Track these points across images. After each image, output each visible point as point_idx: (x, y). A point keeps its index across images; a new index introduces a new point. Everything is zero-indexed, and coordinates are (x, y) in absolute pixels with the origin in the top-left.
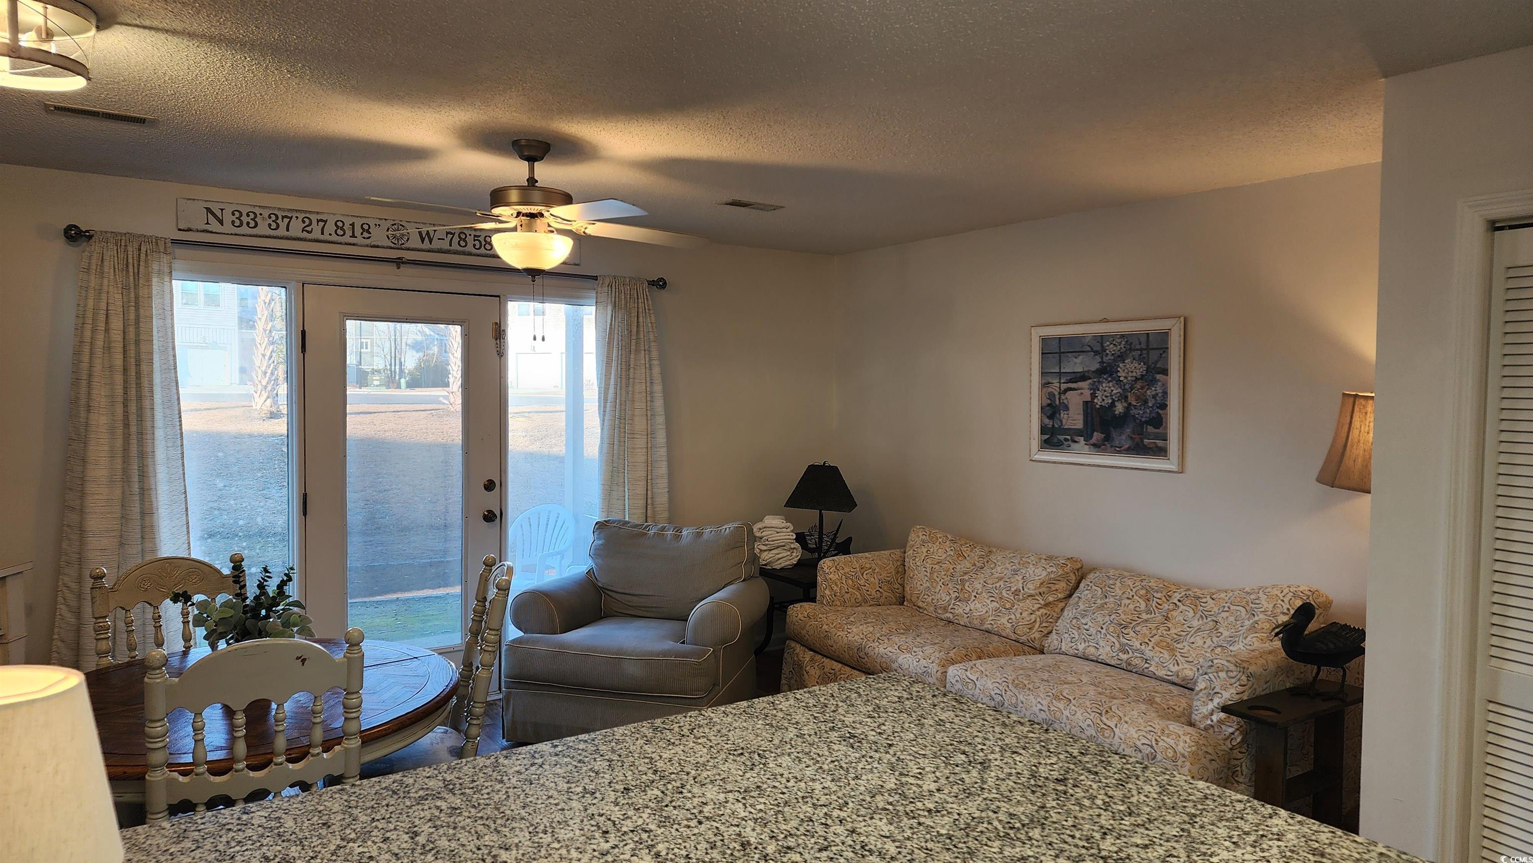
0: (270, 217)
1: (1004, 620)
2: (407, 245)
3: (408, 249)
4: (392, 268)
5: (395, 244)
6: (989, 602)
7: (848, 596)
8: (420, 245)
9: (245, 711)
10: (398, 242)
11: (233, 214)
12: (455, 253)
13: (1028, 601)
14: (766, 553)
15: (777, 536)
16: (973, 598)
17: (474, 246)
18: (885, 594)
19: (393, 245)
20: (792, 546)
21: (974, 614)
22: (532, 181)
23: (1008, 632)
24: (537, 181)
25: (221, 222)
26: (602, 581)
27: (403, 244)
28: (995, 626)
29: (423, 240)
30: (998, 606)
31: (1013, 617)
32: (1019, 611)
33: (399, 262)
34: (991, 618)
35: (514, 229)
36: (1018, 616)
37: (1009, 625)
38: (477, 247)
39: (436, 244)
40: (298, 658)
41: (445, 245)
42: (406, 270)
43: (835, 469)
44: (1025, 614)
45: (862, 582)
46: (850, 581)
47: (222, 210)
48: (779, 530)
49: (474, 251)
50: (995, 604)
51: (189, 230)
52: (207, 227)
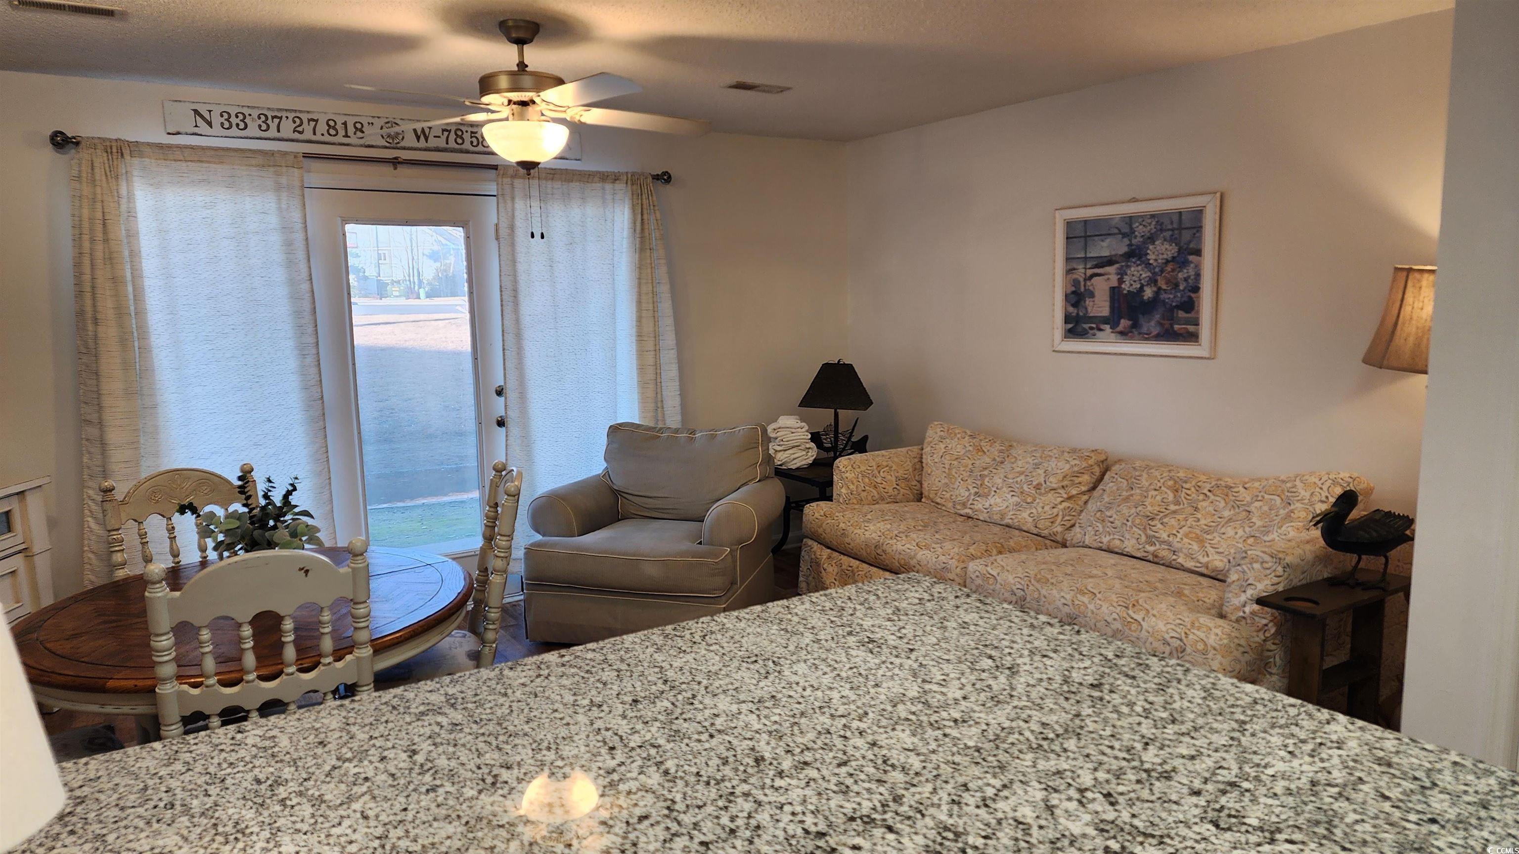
0: (259, 118)
1: (1025, 515)
2: (402, 144)
3: (404, 148)
4: (388, 169)
5: (390, 143)
6: (1009, 497)
7: (864, 494)
8: (416, 144)
9: (250, 623)
10: (393, 141)
11: (222, 116)
12: (452, 152)
13: (1050, 495)
14: (781, 453)
15: (792, 437)
16: (993, 493)
17: (472, 143)
18: (902, 490)
19: (388, 145)
20: (808, 446)
21: (995, 509)
22: (522, 65)
23: (1029, 526)
24: (527, 66)
25: (210, 124)
26: (619, 483)
27: (398, 143)
28: (1016, 521)
29: (418, 138)
30: (1019, 501)
31: (1034, 511)
32: (1041, 505)
33: (395, 162)
34: (1011, 513)
35: (507, 119)
36: (1040, 510)
37: (1031, 520)
38: (475, 144)
39: (433, 142)
40: (301, 569)
41: (441, 142)
42: (403, 170)
43: (850, 367)
44: (1047, 508)
45: (879, 480)
46: (867, 480)
47: (210, 111)
48: (793, 430)
49: (472, 149)
50: (1015, 499)
51: (178, 133)
52: (196, 130)
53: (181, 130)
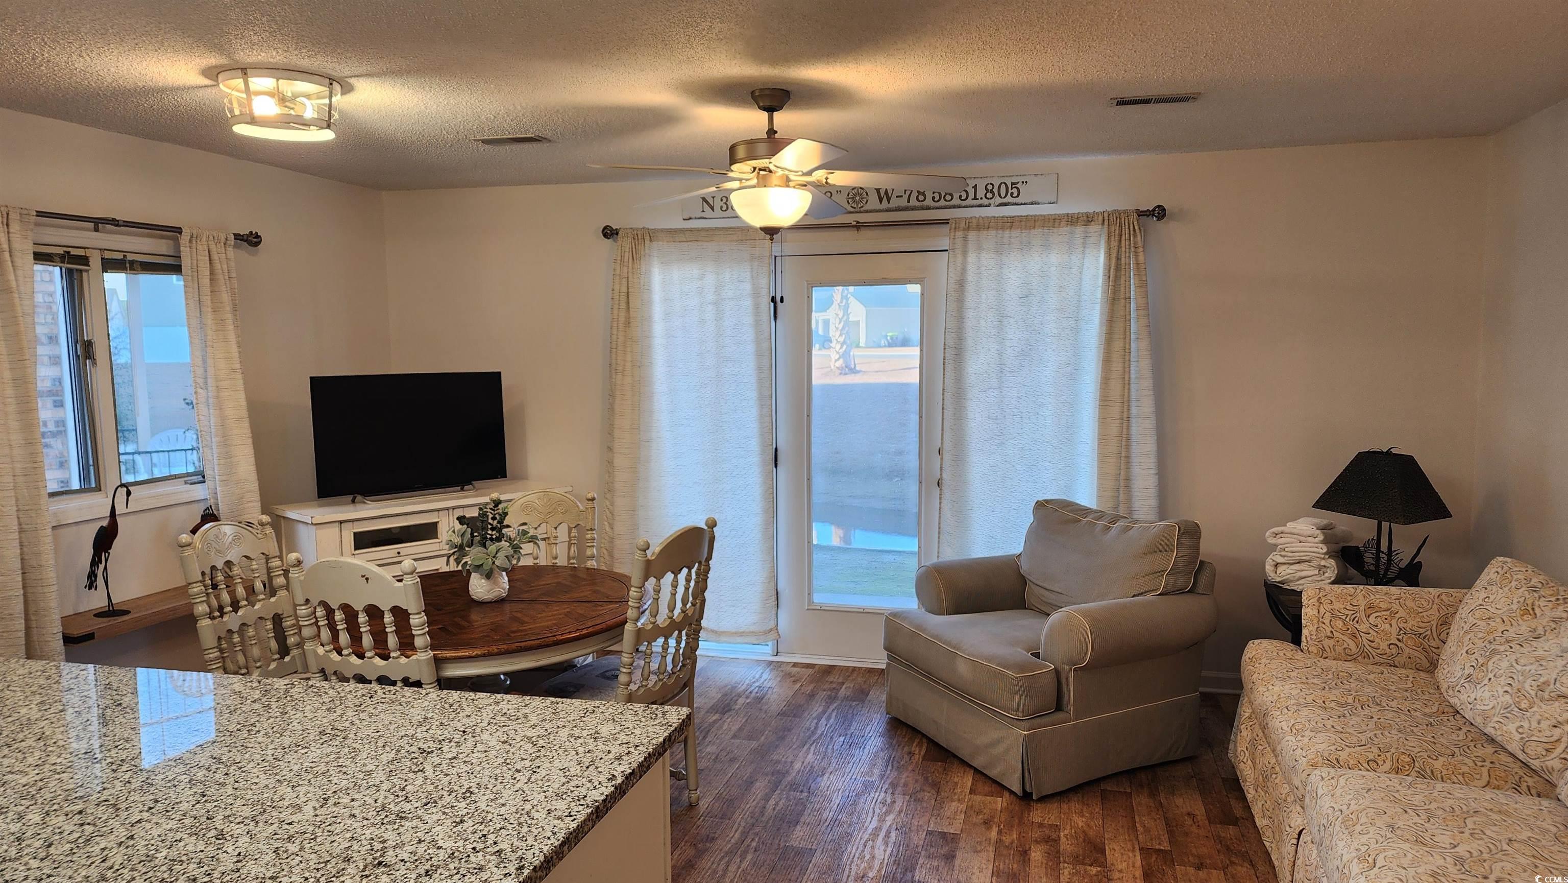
1: (1512, 727)
2: (865, 208)
3: (867, 212)
4: (852, 233)
5: (854, 208)
6: (1501, 691)
8: (878, 206)
10: (857, 205)
11: (722, 200)
12: (912, 210)
13: (1557, 704)
14: (1285, 567)
15: (1298, 547)
16: (1486, 681)
17: (933, 198)
18: (1407, 650)
19: (852, 210)
20: (1323, 563)
21: (1478, 707)
22: (771, 132)
23: (1514, 747)
24: (776, 132)
25: (712, 208)
27: (862, 207)
28: (1499, 733)
29: (881, 200)
30: (1511, 702)
31: (1526, 724)
32: (1538, 717)
33: (858, 226)
34: (1496, 719)
35: (754, 187)
36: (1534, 724)
37: (1518, 736)
39: (895, 202)
41: (903, 202)
42: (866, 233)
43: (1411, 458)
44: (1545, 724)
45: (1363, 627)
46: (1339, 624)
47: (713, 197)
48: (1302, 538)
49: (933, 204)
50: (1507, 697)
51: (690, 219)
52: (703, 215)
53: (693, 216)
